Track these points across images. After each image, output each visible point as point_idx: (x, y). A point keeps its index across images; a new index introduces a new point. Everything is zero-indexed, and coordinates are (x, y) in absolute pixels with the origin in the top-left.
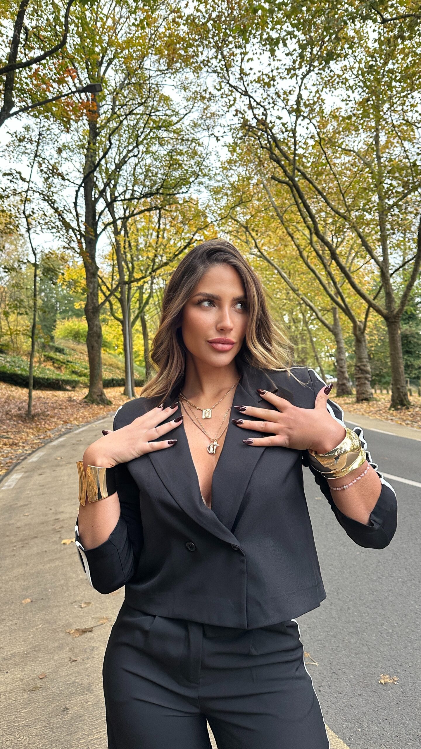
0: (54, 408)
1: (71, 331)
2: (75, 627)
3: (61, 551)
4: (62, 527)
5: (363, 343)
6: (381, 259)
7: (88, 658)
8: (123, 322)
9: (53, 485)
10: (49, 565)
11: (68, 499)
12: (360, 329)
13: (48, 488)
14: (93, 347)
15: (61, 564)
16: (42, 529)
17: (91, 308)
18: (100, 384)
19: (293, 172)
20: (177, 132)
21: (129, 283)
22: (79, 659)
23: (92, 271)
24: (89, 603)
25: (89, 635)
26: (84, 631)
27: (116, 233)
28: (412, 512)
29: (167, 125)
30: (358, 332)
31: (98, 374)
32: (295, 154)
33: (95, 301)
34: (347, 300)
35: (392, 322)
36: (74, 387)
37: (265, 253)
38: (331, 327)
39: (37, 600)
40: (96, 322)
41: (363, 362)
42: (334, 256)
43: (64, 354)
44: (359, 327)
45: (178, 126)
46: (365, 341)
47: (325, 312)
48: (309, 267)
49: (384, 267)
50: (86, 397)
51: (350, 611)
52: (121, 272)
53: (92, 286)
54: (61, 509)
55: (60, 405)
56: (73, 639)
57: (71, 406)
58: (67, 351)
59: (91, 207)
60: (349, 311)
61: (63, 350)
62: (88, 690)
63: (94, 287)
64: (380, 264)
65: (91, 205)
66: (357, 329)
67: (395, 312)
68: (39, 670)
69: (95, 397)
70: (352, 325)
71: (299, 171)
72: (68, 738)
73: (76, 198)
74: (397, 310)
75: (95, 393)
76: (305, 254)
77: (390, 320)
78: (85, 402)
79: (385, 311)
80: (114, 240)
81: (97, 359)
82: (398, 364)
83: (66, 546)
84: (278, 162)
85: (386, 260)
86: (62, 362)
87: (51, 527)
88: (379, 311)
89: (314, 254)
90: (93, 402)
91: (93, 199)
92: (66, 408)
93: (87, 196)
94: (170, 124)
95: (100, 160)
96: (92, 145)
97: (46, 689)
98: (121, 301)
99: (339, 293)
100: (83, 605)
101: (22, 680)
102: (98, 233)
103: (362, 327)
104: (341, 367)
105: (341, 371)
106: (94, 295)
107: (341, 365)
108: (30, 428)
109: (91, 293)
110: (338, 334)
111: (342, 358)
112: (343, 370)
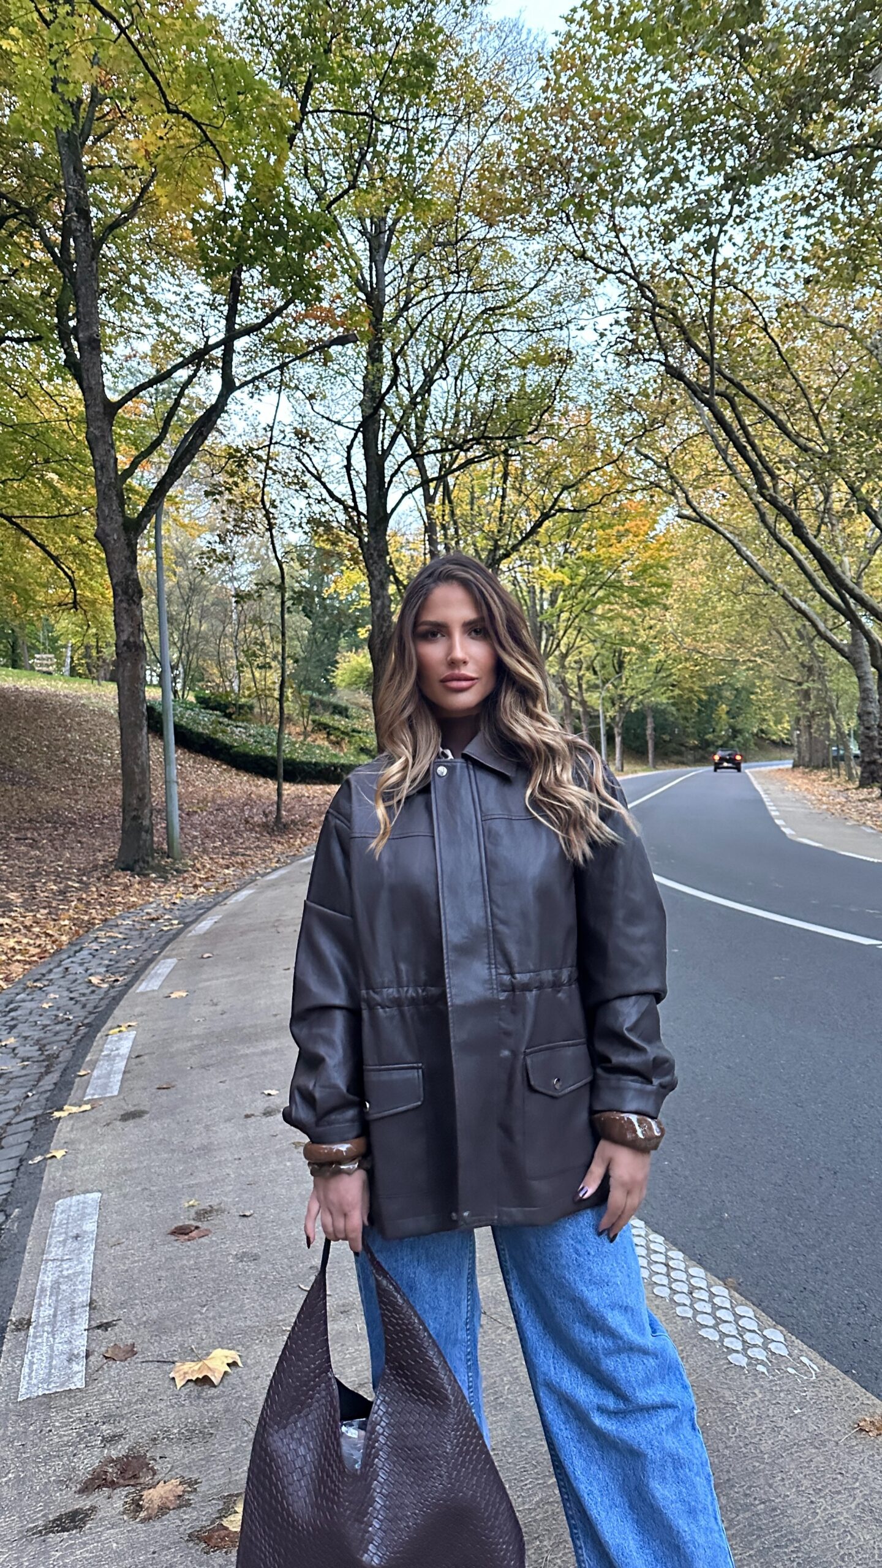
1: (362, 673)
17: (378, 641)
23: (379, 578)
27: (429, 499)
38: (846, 649)
42: (799, 532)
43: (347, 717)
58: (353, 711)
59: (374, 467)
61: (346, 709)
73: (349, 458)
80: (424, 512)
86: (343, 733)
102: (389, 511)
104: (868, 728)
105: (867, 737)
106: (384, 620)
107: (867, 725)
108: (279, 842)
109: (378, 616)
110: (862, 662)
111: (870, 709)
112: (871, 734)
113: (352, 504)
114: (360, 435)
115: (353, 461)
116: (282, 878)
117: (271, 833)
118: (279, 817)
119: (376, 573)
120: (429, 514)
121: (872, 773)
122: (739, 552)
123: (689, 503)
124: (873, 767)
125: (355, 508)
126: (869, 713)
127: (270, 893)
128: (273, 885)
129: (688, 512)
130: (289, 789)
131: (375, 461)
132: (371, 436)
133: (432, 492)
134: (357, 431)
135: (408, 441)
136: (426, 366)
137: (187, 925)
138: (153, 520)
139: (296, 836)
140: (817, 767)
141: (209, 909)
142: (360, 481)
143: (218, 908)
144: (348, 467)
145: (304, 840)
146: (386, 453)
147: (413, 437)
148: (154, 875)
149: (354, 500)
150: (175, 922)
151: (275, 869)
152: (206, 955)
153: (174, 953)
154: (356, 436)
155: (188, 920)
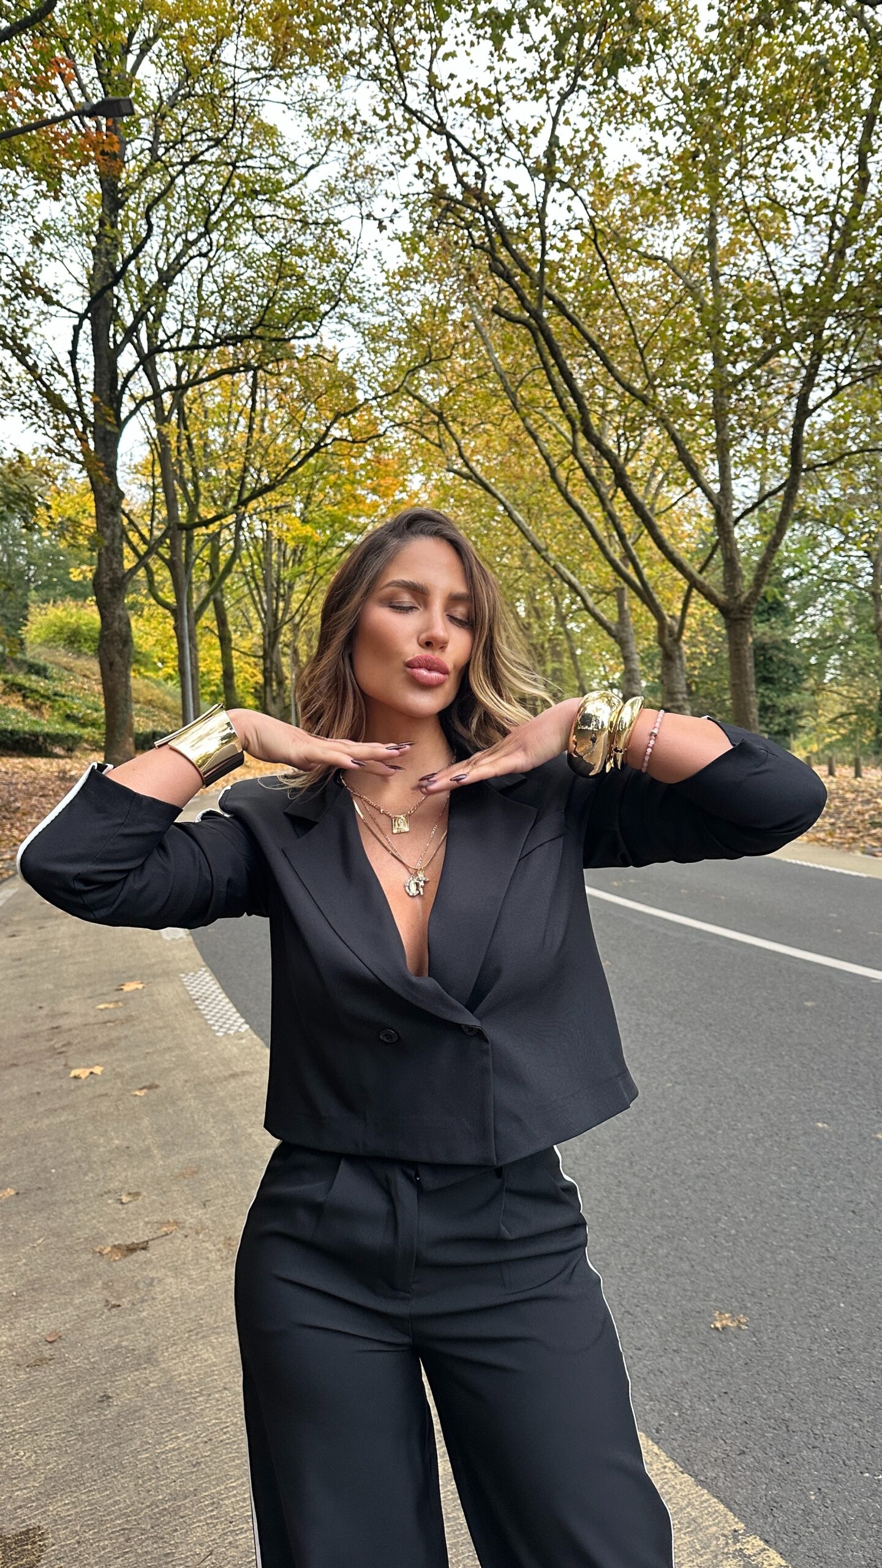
0: (30, 795)
1: (61, 629)
2: (111, 1241)
3: (70, 1092)
4: (69, 1044)
5: (678, 662)
6: (716, 488)
7: (143, 1301)
8: (176, 613)
9: (42, 957)
10: (46, 1122)
11: (76, 987)
12: (671, 634)
13: (31, 965)
14: (111, 664)
15: (71, 1118)
16: (27, 1048)
17: (106, 580)
18: (129, 743)
19: (540, 299)
20: (293, 205)
21: (189, 528)
22: (125, 1302)
23: (108, 501)
24: (138, 1194)
25: (141, 1255)
26: (131, 1249)
27: (161, 418)
28: (773, 1004)
29: (271, 190)
30: (667, 640)
31: (124, 722)
32: (543, 263)
33: (115, 566)
34: (646, 572)
35: (737, 620)
36: (70, 750)
37: (478, 469)
38: (613, 627)
39: (28, 1191)
40: (119, 612)
41: (677, 700)
42: (621, 480)
43: (46, 677)
44: (671, 627)
45: (295, 191)
46: (680, 657)
47: (602, 596)
48: (569, 501)
49: (722, 506)
51: (656, 1197)
52: (171, 503)
53: (108, 532)
54: (63, 1008)
55: (42, 788)
56: (109, 1264)
58: (53, 671)
59: (106, 362)
60: (650, 595)
61: (45, 669)
62: (148, 1361)
63: (114, 534)
64: (715, 498)
65: (106, 359)
66: (667, 632)
67: (742, 599)
68: (45, 1325)
70: (655, 623)
71: (551, 297)
72: (115, 1452)
73: (75, 343)
74: (746, 594)
76: (562, 474)
77: (732, 616)
79: (722, 597)
80: (155, 434)
81: (122, 691)
82: (747, 704)
83: (79, 1083)
84: (508, 278)
85: (726, 490)
86: (43, 696)
87: (44, 1045)
88: (710, 597)
89: (580, 473)
91: (112, 345)
92: (56, 794)
93: (99, 339)
94: (278, 187)
95: (126, 263)
96: (108, 227)
97: (63, 1362)
98: (171, 565)
99: (629, 557)
100: (125, 1199)
101: (11, 1346)
102: (123, 416)
103: (676, 629)
106: (114, 553)
113: (77, 408)
114: (87, 324)
115: (79, 350)
120: (162, 439)
123: (461, 455)
125: (81, 413)
132: (100, 326)
134: (83, 318)
144: (74, 354)
146: (119, 349)
147: (144, 345)
149: (80, 403)
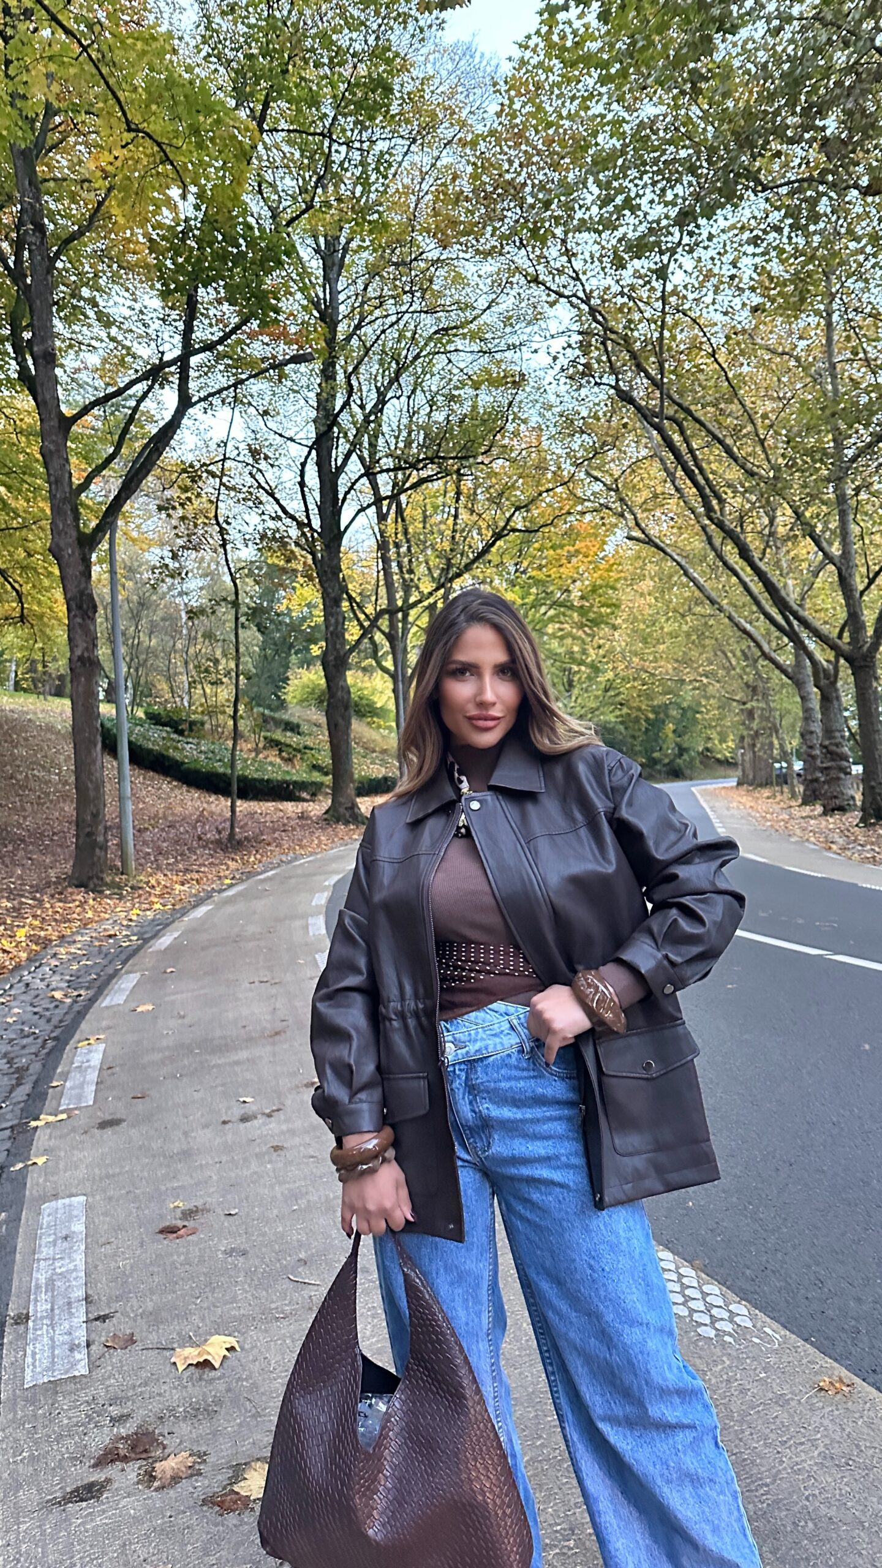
1: (313, 690)
8: (394, 677)
12: (828, 677)
14: (336, 726)
17: (332, 658)
18: (351, 789)
27: (382, 517)
30: (823, 682)
31: (347, 771)
33: (338, 646)
35: (861, 667)
38: (790, 670)
40: (341, 683)
41: (834, 738)
42: (744, 554)
43: (299, 734)
44: (827, 672)
46: (838, 698)
49: (846, 573)
50: (327, 812)
53: (333, 621)
57: (302, 827)
58: (305, 728)
59: (328, 485)
61: (298, 726)
63: (337, 622)
64: (837, 560)
66: (822, 675)
67: (865, 648)
69: (342, 810)
73: (302, 475)
74: (869, 644)
75: (340, 804)
77: (856, 664)
78: (325, 820)
86: (295, 750)
90: (338, 821)
91: (333, 469)
92: (294, 829)
93: (323, 466)
98: (391, 637)
103: (832, 672)
104: (811, 747)
105: (810, 755)
106: (337, 636)
107: (809, 743)
108: (233, 859)
109: (332, 634)
110: (804, 683)
111: (813, 729)
112: (814, 753)
113: (306, 521)
114: (314, 452)
115: (306, 479)
116: (239, 894)
117: (225, 850)
118: (232, 834)
119: (330, 590)
120: (382, 532)
121: (814, 791)
122: (686, 574)
123: (638, 524)
124: (816, 785)
125: (309, 525)
126: (812, 733)
127: (229, 909)
128: (230, 901)
129: (637, 533)
130: (242, 806)
131: (329, 478)
132: (324, 453)
133: (385, 510)
134: (311, 448)
135: (361, 459)
136: (379, 384)
137: (146, 941)
138: (107, 536)
139: (250, 853)
140: (761, 785)
141: (167, 925)
142: (314, 497)
143: (176, 924)
144: (302, 484)
145: (258, 856)
146: (340, 469)
147: (366, 454)
148: (108, 892)
149: (308, 517)
150: (135, 938)
151: (231, 886)
152: (169, 970)
153: (136, 968)
154: (309, 453)
155: (146, 936)
